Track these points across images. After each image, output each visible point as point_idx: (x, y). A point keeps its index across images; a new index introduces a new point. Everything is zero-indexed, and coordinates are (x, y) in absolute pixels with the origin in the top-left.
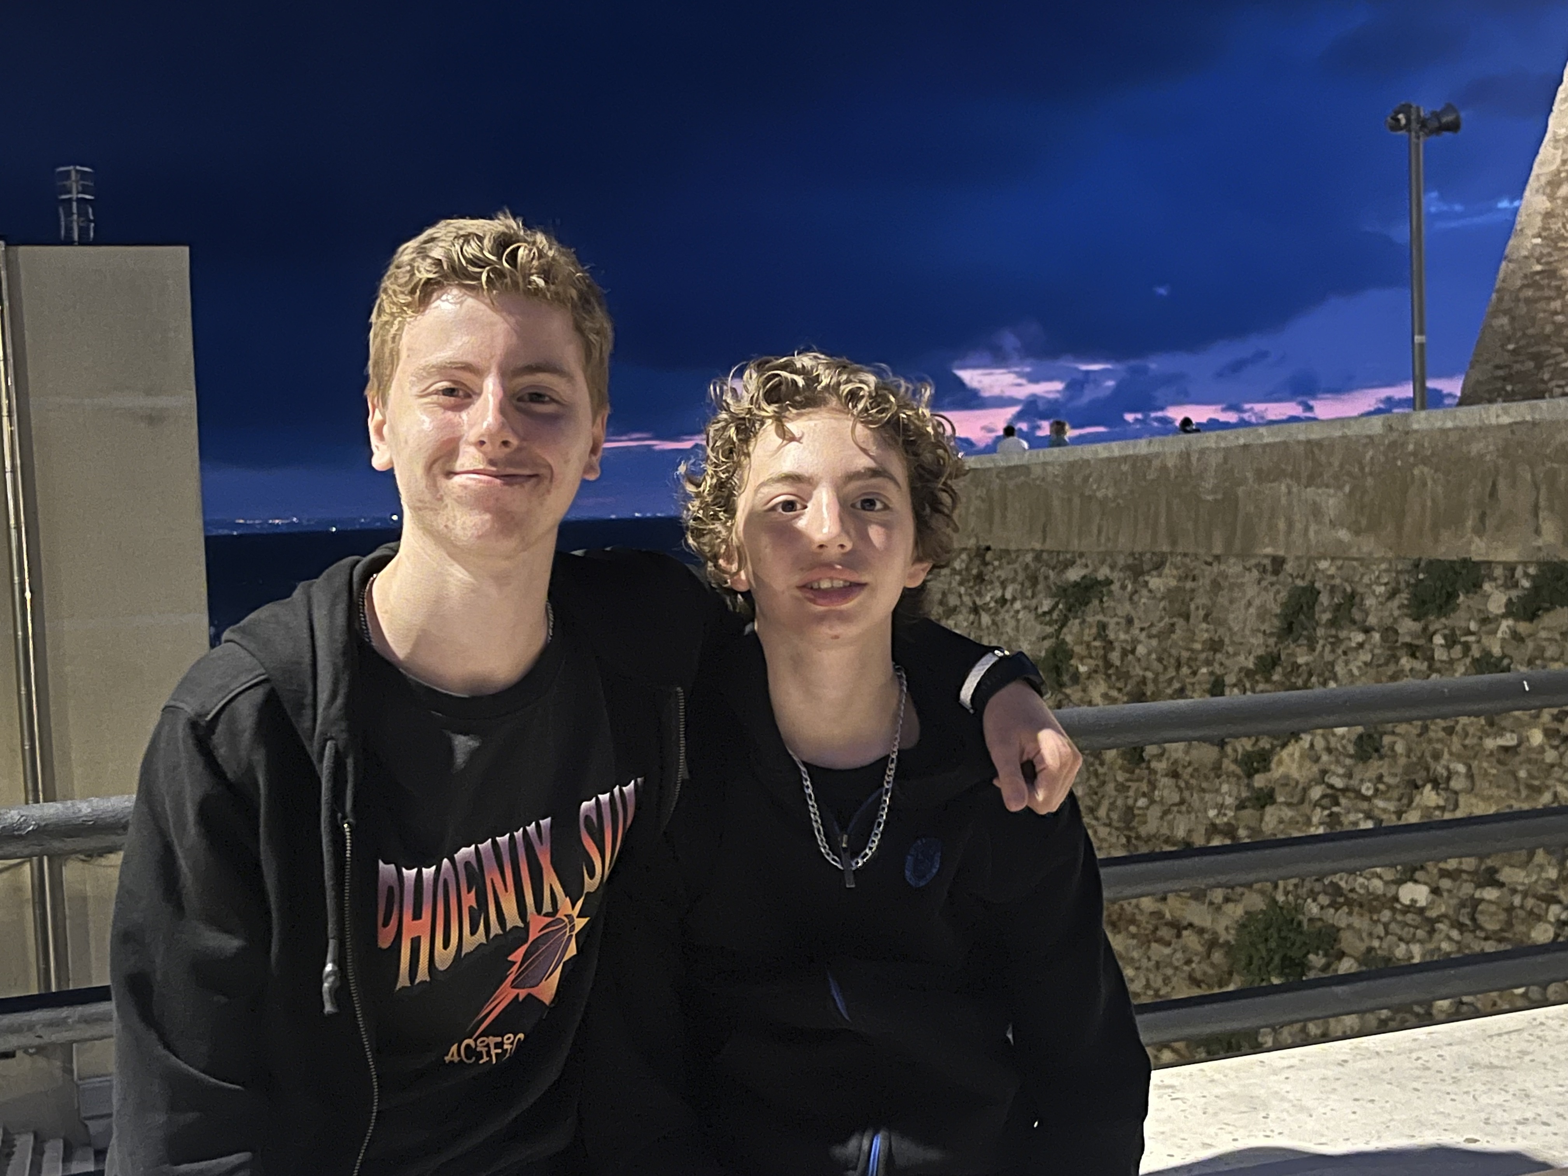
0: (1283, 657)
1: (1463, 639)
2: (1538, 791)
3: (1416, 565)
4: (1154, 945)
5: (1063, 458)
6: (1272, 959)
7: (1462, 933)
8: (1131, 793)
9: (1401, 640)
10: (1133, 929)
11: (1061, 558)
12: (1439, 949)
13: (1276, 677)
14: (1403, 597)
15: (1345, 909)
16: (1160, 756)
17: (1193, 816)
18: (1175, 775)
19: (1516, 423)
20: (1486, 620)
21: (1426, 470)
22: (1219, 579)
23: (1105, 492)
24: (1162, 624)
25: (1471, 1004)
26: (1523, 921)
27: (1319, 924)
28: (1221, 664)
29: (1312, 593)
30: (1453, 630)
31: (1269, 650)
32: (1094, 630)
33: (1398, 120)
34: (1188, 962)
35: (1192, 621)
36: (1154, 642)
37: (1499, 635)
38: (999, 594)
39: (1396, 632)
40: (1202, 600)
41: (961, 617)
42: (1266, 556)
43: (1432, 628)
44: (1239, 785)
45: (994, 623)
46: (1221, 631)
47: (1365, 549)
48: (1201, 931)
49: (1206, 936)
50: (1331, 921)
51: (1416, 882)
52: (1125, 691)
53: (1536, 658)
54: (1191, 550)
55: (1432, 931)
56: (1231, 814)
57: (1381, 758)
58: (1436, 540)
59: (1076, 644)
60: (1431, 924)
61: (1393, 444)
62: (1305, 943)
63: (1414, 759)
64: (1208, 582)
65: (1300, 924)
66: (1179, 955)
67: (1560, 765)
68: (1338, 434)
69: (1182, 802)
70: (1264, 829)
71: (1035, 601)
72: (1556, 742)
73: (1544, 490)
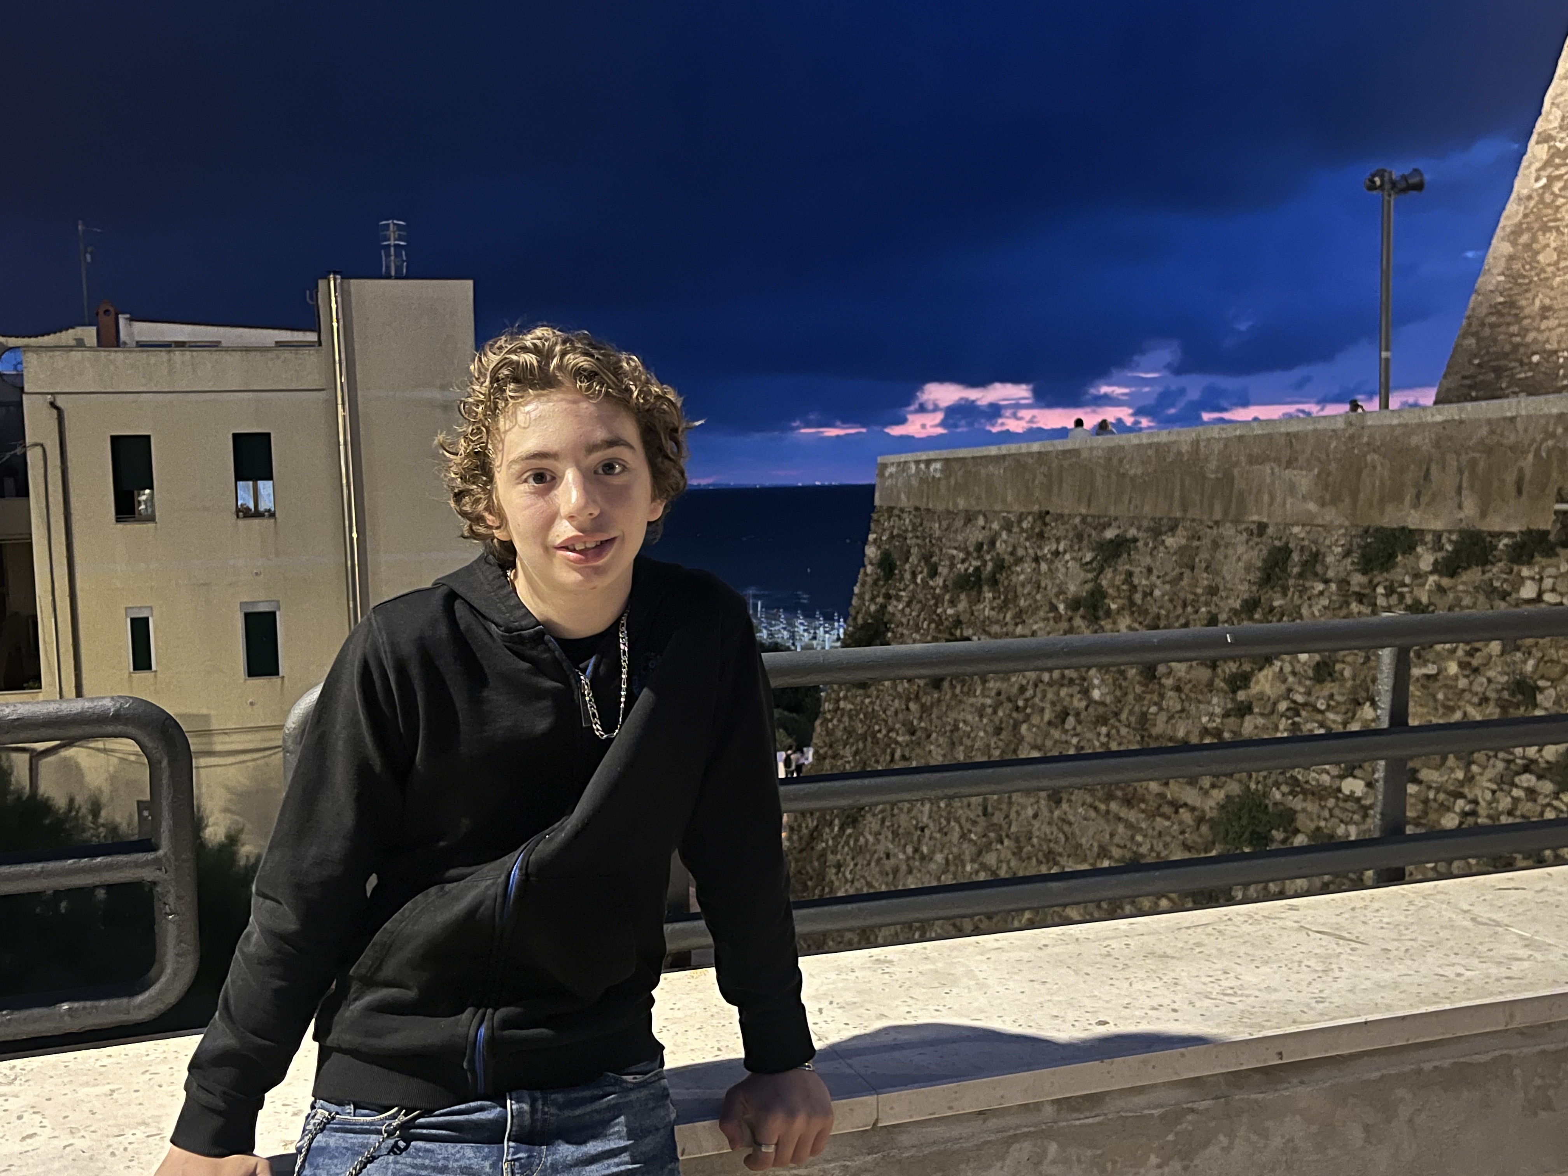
0: (1262, 600)
1: (1399, 590)
2: (1452, 710)
3: (1366, 531)
4: (1158, 819)
5: (1105, 445)
6: (1243, 833)
8: (1146, 702)
9: (1352, 589)
10: (1143, 806)
11: (1101, 520)
12: (1369, 831)
13: (1257, 616)
14: (1355, 557)
15: (1301, 796)
16: (1169, 674)
17: (1190, 721)
18: (1178, 689)
19: (1446, 421)
20: (1418, 575)
21: (1376, 457)
22: (1219, 540)
23: (1135, 470)
24: (1174, 573)
26: (1436, 811)
27: (1281, 807)
28: (1216, 605)
29: (1286, 551)
30: (1392, 582)
31: (1253, 595)
32: (1123, 577)
33: (1374, 182)
35: (1196, 570)
36: (1167, 587)
37: (1427, 587)
38: (1054, 547)
39: (1348, 583)
40: (1204, 555)
41: (1026, 565)
42: (1253, 522)
43: (1376, 581)
44: (1225, 698)
45: (1050, 570)
46: (1218, 579)
47: (1328, 518)
48: (1193, 809)
49: (1196, 813)
50: (1290, 806)
51: (1355, 777)
52: (1146, 623)
53: (1455, 606)
54: (1198, 517)
55: (1365, 816)
56: (1218, 720)
57: (1333, 681)
58: (1382, 514)
59: (1109, 587)
60: (1365, 811)
61: (1352, 437)
62: (1269, 822)
63: (1358, 682)
64: (1209, 541)
65: (1266, 806)
66: (1175, 827)
67: (1470, 691)
68: (1310, 427)
69: (1183, 710)
70: (1243, 732)
71: (1080, 554)
72: (1467, 672)
73: (1466, 474)
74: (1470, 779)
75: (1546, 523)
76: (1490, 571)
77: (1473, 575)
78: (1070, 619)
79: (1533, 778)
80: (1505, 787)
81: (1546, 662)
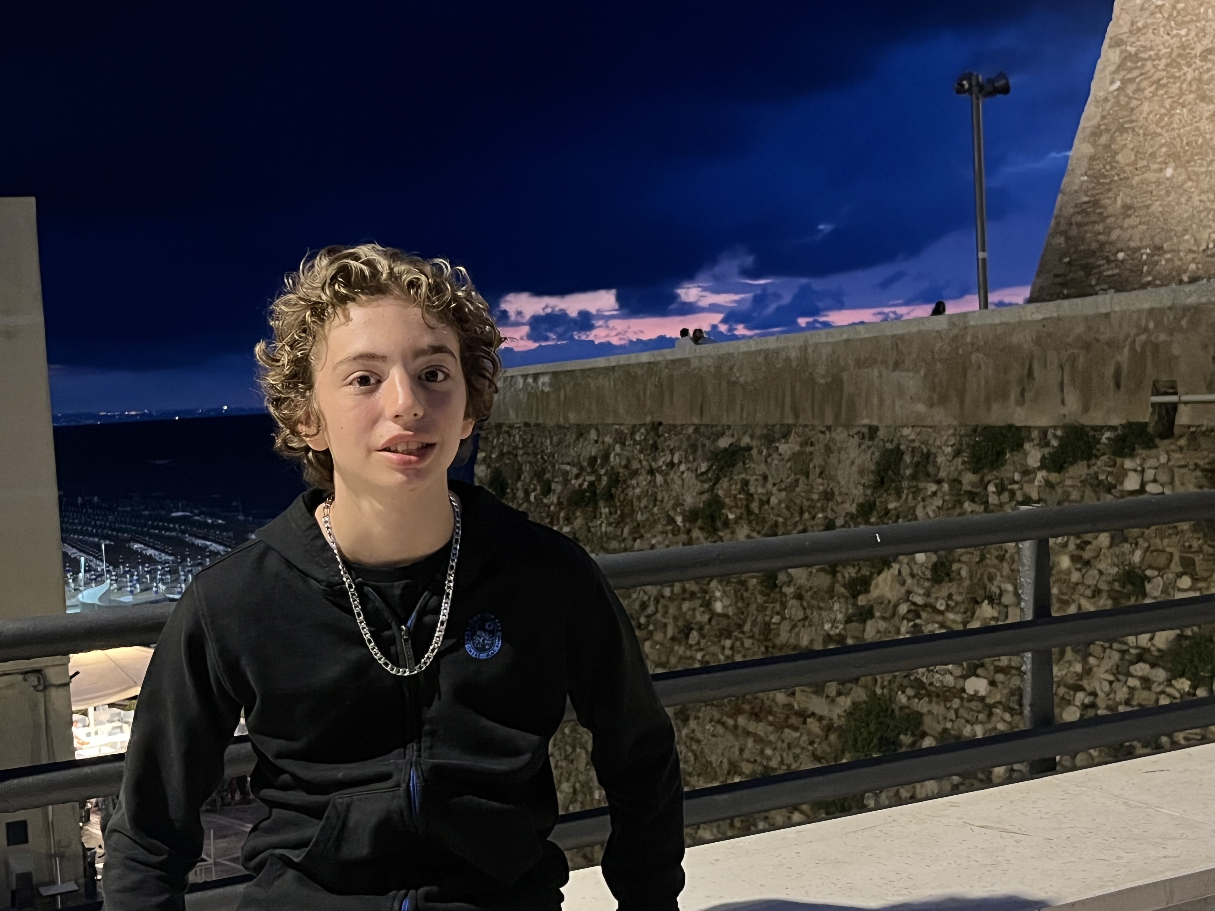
0: (878, 503)
1: (1010, 487)
2: (1067, 603)
3: (975, 431)
4: (787, 731)
6: (872, 740)
7: (1012, 716)
8: (768, 612)
9: (964, 488)
10: (771, 718)
11: (714, 429)
12: (996, 729)
13: (873, 520)
14: (965, 456)
15: (926, 699)
16: (790, 581)
17: (814, 629)
18: (799, 597)
19: (1044, 319)
20: (1027, 472)
21: (980, 356)
22: (831, 444)
23: (745, 378)
24: (789, 480)
25: (1020, 771)
26: (1058, 705)
27: (908, 711)
28: (832, 510)
29: (898, 453)
30: (1002, 480)
31: (868, 498)
32: (739, 486)
33: (962, 86)
34: (812, 743)
35: (811, 476)
36: (783, 494)
37: (1036, 483)
38: (669, 460)
39: (960, 483)
40: (818, 461)
41: (641, 478)
42: (864, 426)
43: (987, 478)
44: (846, 602)
45: (665, 481)
46: (832, 484)
47: (936, 419)
48: (821, 719)
49: (824, 722)
50: (916, 709)
51: (977, 676)
52: (764, 532)
53: (1064, 501)
54: (810, 422)
55: (990, 715)
57: (951, 581)
58: (989, 410)
59: (726, 497)
60: (989, 709)
61: (955, 338)
62: (896, 727)
63: (976, 581)
64: (822, 447)
65: (893, 711)
66: (804, 738)
67: (1083, 583)
68: (914, 329)
69: (806, 618)
70: (866, 636)
71: (695, 464)
72: (1079, 566)
73: (1067, 371)
74: (1088, 672)
75: (1144, 416)
76: (1094, 465)
77: (1079, 470)
78: (689, 532)
79: (1147, 667)
80: (1121, 677)
81: (1152, 552)
